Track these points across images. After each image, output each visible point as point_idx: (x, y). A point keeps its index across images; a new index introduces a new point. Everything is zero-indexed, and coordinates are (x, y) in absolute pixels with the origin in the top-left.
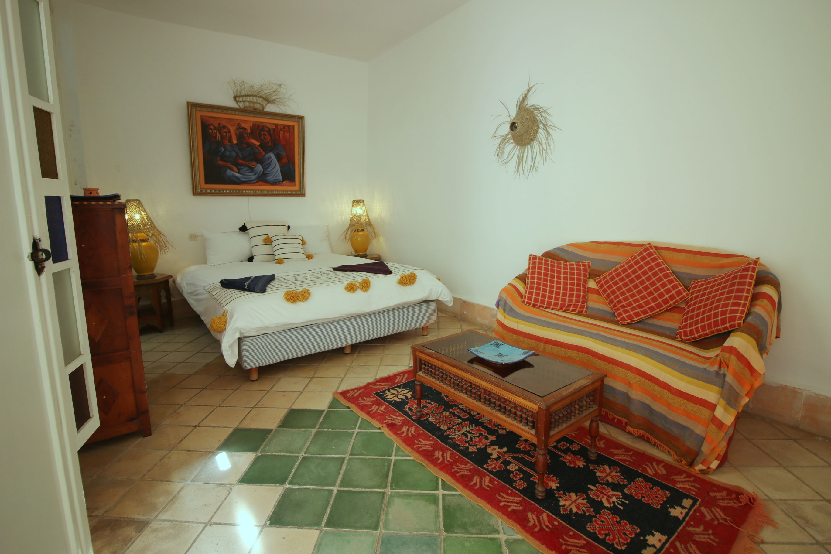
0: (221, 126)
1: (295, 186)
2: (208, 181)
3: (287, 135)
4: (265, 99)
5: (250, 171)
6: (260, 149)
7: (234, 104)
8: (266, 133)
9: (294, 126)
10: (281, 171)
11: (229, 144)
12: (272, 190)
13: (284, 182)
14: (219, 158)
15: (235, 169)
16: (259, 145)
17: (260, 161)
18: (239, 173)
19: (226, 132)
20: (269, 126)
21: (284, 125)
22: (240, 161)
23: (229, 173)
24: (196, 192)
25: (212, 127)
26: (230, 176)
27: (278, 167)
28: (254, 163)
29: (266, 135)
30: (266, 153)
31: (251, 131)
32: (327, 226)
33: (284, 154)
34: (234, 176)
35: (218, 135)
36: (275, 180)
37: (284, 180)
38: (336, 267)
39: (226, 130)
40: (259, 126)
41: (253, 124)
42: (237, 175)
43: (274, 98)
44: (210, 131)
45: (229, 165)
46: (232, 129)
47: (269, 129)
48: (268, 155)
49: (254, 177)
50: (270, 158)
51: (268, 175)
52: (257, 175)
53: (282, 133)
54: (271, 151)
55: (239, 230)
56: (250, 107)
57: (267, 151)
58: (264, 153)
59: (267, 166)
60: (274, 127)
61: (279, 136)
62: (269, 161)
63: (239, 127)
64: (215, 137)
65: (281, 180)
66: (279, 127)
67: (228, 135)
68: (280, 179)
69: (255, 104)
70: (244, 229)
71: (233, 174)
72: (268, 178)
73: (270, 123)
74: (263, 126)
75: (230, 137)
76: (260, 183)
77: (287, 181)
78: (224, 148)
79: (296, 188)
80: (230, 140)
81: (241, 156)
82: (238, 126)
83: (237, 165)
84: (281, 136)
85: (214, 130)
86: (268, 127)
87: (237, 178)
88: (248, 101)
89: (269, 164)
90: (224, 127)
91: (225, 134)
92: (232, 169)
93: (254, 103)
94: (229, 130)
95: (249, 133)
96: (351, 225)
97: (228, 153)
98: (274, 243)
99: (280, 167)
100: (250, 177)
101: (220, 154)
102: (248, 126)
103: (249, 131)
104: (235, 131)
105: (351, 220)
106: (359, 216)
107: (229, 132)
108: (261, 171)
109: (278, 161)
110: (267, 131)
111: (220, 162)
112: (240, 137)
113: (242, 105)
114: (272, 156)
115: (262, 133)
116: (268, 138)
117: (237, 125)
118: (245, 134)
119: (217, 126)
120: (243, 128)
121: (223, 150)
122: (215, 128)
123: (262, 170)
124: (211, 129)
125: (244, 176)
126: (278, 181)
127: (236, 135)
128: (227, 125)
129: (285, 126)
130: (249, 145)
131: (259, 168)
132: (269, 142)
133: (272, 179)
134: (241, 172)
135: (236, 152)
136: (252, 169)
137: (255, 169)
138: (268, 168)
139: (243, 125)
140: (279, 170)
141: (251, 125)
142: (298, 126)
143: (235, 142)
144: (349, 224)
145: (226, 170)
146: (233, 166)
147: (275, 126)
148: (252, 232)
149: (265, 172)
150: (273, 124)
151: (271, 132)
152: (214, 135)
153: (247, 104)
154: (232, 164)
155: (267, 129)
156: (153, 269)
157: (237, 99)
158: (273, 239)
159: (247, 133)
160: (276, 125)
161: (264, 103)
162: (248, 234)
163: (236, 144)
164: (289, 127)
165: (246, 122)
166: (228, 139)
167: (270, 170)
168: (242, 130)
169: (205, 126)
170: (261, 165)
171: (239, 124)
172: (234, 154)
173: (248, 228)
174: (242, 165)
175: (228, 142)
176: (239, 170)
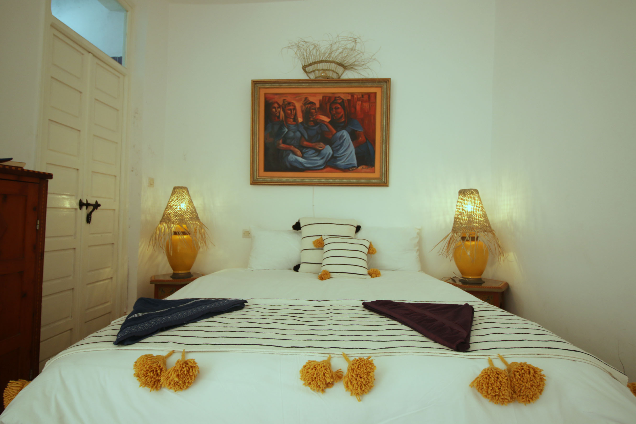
0: (286, 103)
1: (374, 172)
2: (267, 168)
3: (366, 105)
4: (340, 64)
5: (317, 154)
6: (330, 126)
7: (303, 76)
8: (339, 106)
9: (375, 93)
10: (356, 154)
11: (294, 123)
12: (343, 178)
13: (360, 168)
14: (281, 141)
15: (299, 153)
16: (330, 122)
17: (329, 142)
18: (303, 157)
19: (291, 110)
20: (342, 96)
21: (362, 93)
22: (305, 143)
23: (292, 157)
24: (254, 182)
25: (276, 105)
26: (292, 161)
27: (352, 148)
28: (322, 144)
29: (339, 108)
30: (337, 131)
31: (321, 105)
32: (420, 230)
33: (361, 130)
34: (296, 161)
35: (282, 113)
36: (348, 164)
37: (359, 164)
38: (370, 299)
39: (292, 107)
40: (330, 98)
41: (323, 97)
42: (301, 159)
43: (351, 61)
44: (274, 110)
45: (292, 148)
46: (298, 105)
47: (343, 100)
48: (339, 134)
49: (321, 162)
50: (342, 136)
51: (338, 159)
52: (324, 160)
53: (359, 103)
54: (344, 128)
55: (292, 229)
56: (321, 76)
57: (338, 128)
58: (334, 131)
59: (338, 147)
60: (349, 98)
61: (355, 108)
62: (341, 141)
63: (307, 103)
64: (279, 117)
65: (356, 165)
66: (355, 96)
67: (294, 112)
68: (354, 164)
69: (327, 72)
70: (297, 227)
71: (296, 160)
72: (338, 163)
73: (344, 93)
74: (335, 98)
75: (296, 115)
76: (329, 169)
77: (364, 167)
78: (288, 128)
79: (377, 175)
80: (295, 119)
81: (306, 137)
82: (304, 101)
83: (301, 147)
84: (358, 107)
85: (278, 108)
86: (341, 99)
87: (301, 163)
88: (318, 70)
89: (341, 145)
90: (289, 104)
91: (289, 112)
92: (295, 153)
93: (324, 70)
94: (294, 106)
95: (318, 108)
96: (454, 230)
97: (291, 134)
98: (326, 248)
99: (356, 147)
100: (316, 162)
101: (283, 135)
102: (316, 100)
103: (318, 105)
104: (301, 107)
105: (455, 221)
106: (470, 216)
107: (295, 109)
108: (330, 153)
109: (353, 140)
110: (340, 104)
111: (282, 146)
112: (307, 114)
113: (312, 76)
114: (345, 134)
115: (334, 107)
116: (341, 111)
117: (303, 99)
118: (313, 109)
119: (281, 103)
120: (312, 103)
121: (287, 130)
122: (279, 106)
123: (332, 152)
124: (275, 108)
125: (309, 161)
126: (350, 166)
127: (302, 111)
128: (293, 101)
129: (363, 95)
130: (317, 122)
131: (328, 150)
132: (342, 116)
133: (343, 164)
134: (306, 156)
135: (300, 132)
136: (318, 152)
137: (322, 151)
138: (338, 150)
139: (311, 99)
140: (354, 153)
141: (321, 98)
142: (382, 92)
143: (300, 120)
144: (451, 228)
145: (288, 155)
146: (297, 150)
147: (350, 96)
148: (305, 231)
149: (335, 155)
150: (349, 93)
151: (345, 104)
152: (278, 115)
153: (318, 74)
154: (295, 147)
155: (340, 101)
156: (190, 267)
157: (307, 69)
158: (326, 242)
159: (315, 109)
160: (352, 95)
161: (340, 70)
162: (301, 232)
163: (301, 123)
164: (369, 94)
165: (314, 94)
166: (293, 117)
167: (341, 152)
168: (309, 105)
169: (268, 105)
170: (331, 146)
171: (306, 98)
172: (298, 134)
173: (301, 225)
174: (307, 148)
175: (292, 120)
176: (303, 153)
